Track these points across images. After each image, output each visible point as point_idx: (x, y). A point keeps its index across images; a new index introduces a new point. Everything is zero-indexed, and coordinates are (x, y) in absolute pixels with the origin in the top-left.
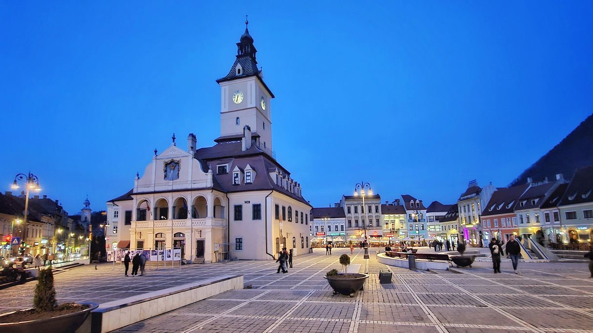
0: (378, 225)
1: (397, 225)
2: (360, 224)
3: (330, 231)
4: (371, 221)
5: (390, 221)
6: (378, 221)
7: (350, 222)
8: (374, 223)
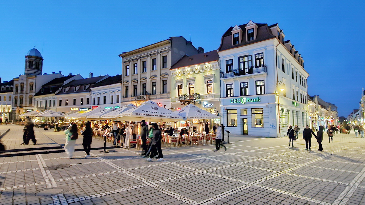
0: (164, 91)
1: (199, 88)
2: (139, 90)
3: (105, 103)
4: (154, 85)
5: (185, 81)
6: (165, 83)
7: (127, 89)
8: (159, 88)
